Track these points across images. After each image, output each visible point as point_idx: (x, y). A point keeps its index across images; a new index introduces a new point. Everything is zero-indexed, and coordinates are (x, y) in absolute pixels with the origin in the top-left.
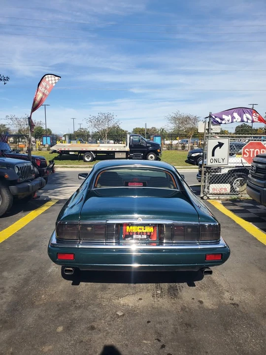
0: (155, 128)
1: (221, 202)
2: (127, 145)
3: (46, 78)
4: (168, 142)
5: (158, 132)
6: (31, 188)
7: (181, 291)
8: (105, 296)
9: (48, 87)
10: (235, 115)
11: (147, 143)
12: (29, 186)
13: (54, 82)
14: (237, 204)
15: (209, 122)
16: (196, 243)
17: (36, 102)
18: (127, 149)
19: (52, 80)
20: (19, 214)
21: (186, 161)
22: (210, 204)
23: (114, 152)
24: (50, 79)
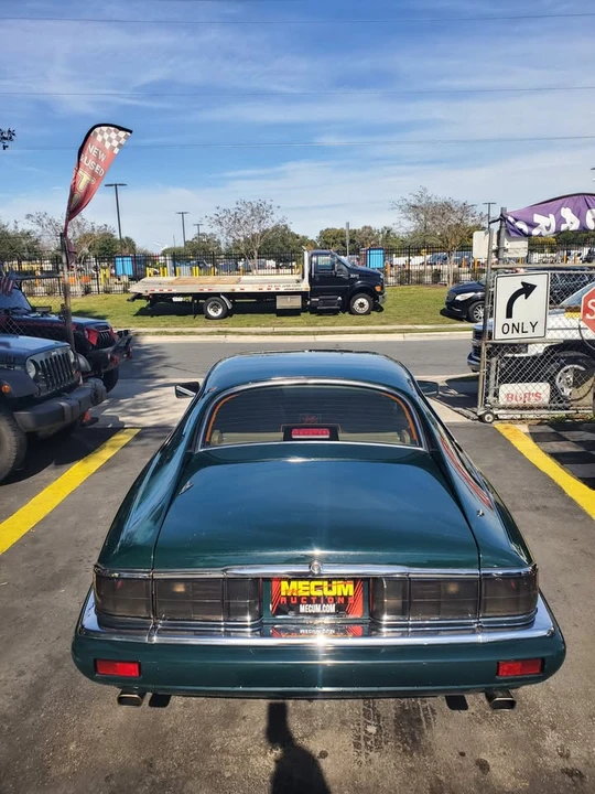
0: (370, 228)
1: (527, 431)
2: (303, 277)
3: (96, 134)
4: (399, 261)
5: (377, 236)
6: (67, 412)
7: (429, 726)
8: (232, 744)
9: (102, 157)
10: (567, 213)
11: (351, 270)
12: (63, 408)
13: (115, 143)
14: (566, 434)
15: (499, 233)
16: (471, 624)
17: (77, 196)
18: (305, 286)
19: (110, 140)
20: (46, 473)
21: (443, 312)
22: (501, 435)
23: (274, 295)
24: (106, 136)
